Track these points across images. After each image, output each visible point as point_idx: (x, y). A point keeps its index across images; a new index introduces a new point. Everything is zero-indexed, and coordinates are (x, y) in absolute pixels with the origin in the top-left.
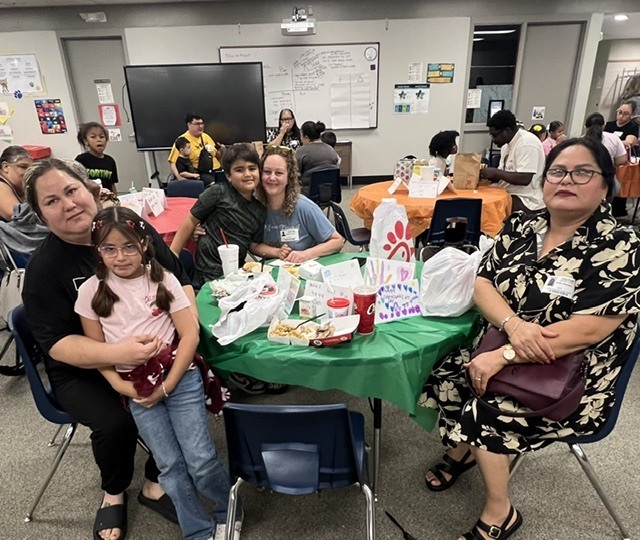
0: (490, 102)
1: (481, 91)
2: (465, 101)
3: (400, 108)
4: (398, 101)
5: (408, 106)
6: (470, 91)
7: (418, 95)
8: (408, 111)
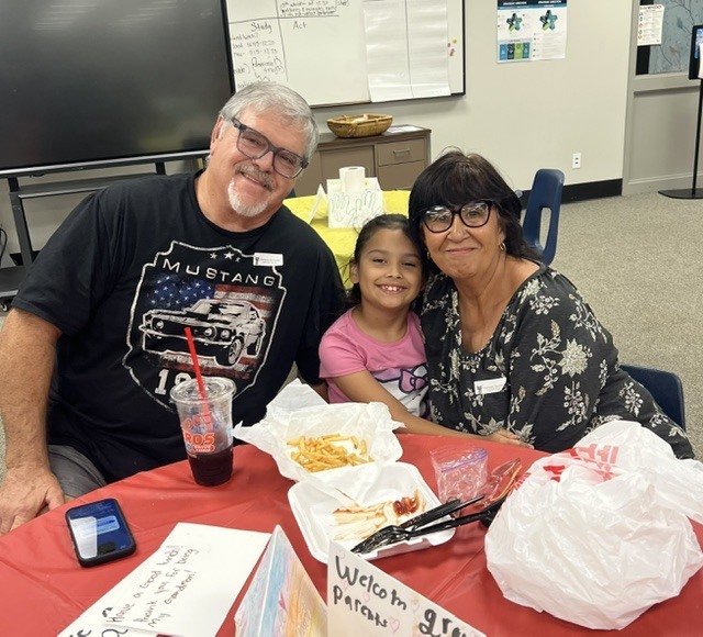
0: (695, 29)
1: (663, 8)
2: (634, 31)
3: (509, 51)
4: (506, 35)
5: (526, 46)
6: (643, 9)
7: (544, 19)
8: (526, 55)
